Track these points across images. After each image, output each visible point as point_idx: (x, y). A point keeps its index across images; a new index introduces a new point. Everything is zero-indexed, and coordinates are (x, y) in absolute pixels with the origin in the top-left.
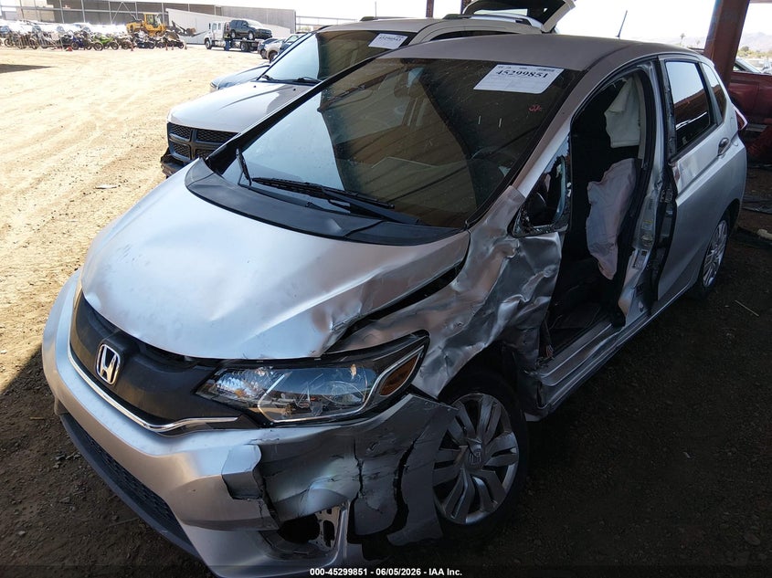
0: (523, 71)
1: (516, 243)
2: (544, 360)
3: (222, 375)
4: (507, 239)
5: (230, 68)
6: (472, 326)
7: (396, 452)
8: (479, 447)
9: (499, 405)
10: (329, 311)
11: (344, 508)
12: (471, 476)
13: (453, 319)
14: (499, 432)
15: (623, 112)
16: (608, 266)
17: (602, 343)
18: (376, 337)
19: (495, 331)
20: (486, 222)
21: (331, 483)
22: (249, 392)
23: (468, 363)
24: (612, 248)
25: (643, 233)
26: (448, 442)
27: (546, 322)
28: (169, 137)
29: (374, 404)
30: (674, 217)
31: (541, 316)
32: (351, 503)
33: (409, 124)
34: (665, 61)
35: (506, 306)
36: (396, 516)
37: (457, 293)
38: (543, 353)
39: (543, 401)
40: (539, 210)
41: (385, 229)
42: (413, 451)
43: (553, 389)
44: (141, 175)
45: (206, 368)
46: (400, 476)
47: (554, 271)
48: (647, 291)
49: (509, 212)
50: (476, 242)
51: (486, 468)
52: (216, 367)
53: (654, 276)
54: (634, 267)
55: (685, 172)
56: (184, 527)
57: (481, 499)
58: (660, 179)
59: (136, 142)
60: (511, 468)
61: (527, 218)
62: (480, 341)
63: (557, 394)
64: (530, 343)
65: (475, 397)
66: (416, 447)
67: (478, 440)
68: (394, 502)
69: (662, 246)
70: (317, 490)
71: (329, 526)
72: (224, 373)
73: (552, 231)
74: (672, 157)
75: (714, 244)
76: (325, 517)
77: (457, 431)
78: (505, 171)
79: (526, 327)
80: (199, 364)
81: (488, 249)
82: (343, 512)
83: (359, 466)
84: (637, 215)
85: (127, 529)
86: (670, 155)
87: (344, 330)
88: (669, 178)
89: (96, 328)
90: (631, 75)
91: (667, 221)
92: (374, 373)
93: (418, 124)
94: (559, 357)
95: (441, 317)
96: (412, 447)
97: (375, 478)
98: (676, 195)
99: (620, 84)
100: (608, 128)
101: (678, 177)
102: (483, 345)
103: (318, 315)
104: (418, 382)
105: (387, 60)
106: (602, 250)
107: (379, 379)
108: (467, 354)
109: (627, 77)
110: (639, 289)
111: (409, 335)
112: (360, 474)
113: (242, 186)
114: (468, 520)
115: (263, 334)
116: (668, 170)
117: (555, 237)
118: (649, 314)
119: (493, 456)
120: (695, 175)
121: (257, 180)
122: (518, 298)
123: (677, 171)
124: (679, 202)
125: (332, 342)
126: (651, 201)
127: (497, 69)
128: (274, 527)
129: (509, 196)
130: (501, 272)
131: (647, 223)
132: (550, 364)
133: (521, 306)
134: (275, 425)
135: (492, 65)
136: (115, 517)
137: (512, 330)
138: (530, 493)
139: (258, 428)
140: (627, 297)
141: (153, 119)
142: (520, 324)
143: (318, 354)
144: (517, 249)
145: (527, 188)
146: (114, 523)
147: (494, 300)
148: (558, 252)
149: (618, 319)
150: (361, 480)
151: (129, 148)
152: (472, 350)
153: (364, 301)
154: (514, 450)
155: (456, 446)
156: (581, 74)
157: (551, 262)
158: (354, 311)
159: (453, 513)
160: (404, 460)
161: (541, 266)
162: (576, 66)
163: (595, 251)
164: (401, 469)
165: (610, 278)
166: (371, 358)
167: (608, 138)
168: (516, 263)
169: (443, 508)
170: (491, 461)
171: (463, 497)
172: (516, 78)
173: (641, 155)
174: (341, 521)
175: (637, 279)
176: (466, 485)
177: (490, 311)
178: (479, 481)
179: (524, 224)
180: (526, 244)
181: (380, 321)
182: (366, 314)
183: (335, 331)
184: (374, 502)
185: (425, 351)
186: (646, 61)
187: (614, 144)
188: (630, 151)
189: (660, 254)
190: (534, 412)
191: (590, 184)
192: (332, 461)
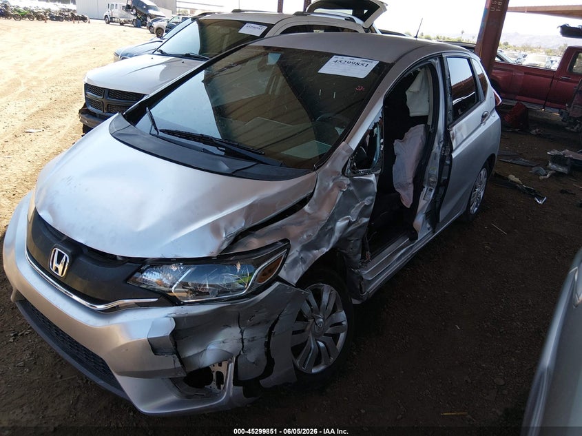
0: (352, 61)
1: (347, 181)
2: (365, 262)
3: (146, 269)
4: (342, 178)
5: (125, 40)
6: (318, 236)
7: (267, 322)
8: (322, 320)
9: (334, 292)
10: (222, 225)
11: (230, 362)
12: (316, 340)
13: (306, 231)
14: (334, 310)
15: (418, 92)
16: (407, 198)
17: (402, 251)
18: (254, 243)
19: (333, 240)
20: (328, 166)
21: (222, 344)
22: (165, 281)
23: (316, 262)
24: (410, 186)
25: (430, 176)
26: (301, 317)
27: (366, 236)
28: (86, 94)
29: (254, 289)
30: (450, 165)
31: (363, 231)
32: (236, 358)
33: (270, 93)
34: (447, 57)
35: (340, 224)
36: (266, 367)
37: (308, 213)
38: (364, 257)
39: (363, 291)
40: (362, 159)
41: (259, 169)
42: (279, 321)
43: (370, 282)
44: (60, 122)
45: (134, 265)
46: (269, 339)
47: (372, 200)
48: (433, 216)
49: (343, 159)
50: (321, 180)
51: (326, 335)
52: (141, 264)
53: (437, 206)
54: (424, 199)
55: (459, 135)
56: (118, 377)
57: (323, 356)
58: (442, 139)
59: (54, 96)
60: (342, 335)
61: (355, 164)
62: (323, 247)
63: (372, 286)
64: (355, 250)
65: (319, 286)
66: (281, 318)
67: (321, 315)
68: (265, 357)
69: (442, 185)
70: (212, 350)
71: (220, 375)
72: (148, 268)
73: (370, 173)
74: (450, 124)
75: (478, 184)
76: (217, 369)
77: (306, 309)
78: (340, 131)
79: (352, 238)
80: (129, 262)
81: (329, 185)
82: (230, 365)
83: (242, 332)
84: (426, 164)
85: (69, 383)
86: (448, 122)
87: (233, 238)
88: (448, 139)
89: (48, 237)
90: (424, 66)
91: (446, 168)
92: (253, 267)
93: (277, 93)
94: (375, 260)
95: (298, 230)
96: (278, 319)
97: (252, 341)
98: (452, 151)
99: (416, 73)
100: (408, 103)
101: (453, 138)
102: (325, 250)
103: (215, 228)
104: (282, 274)
105: (255, 47)
106: (404, 187)
107: (257, 272)
108: (315, 256)
109: (421, 68)
110: (427, 214)
111: (277, 242)
112: (242, 338)
113: (153, 135)
114: (314, 371)
115: (176, 241)
116: (447, 133)
117: (372, 178)
118: (434, 232)
119: (330, 327)
120: (465, 137)
121: (162, 131)
122: (348, 218)
123: (453, 134)
124: (454, 155)
125: (225, 246)
126: (436, 154)
127: (334, 58)
128: (183, 375)
129: (343, 149)
130: (338, 200)
131: (433, 169)
132: (369, 265)
133: (350, 224)
134: (185, 304)
135: (330, 55)
136: (60, 376)
137: (344, 240)
138: (355, 353)
139: (173, 306)
140: (419, 220)
141: (67, 78)
142: (349, 236)
143: (215, 254)
144: (348, 185)
145: (354, 143)
146: (59, 380)
147: (332, 219)
148: (374, 188)
149: (413, 236)
150: (243, 342)
151: (49, 101)
152: (318, 253)
153: (247, 218)
154: (344, 323)
155: (306, 320)
156: (391, 66)
157: (369, 195)
158: (240, 225)
159: (304, 366)
160: (272, 328)
161: (364, 196)
162: (388, 60)
163: (398, 188)
164: (270, 335)
165: (408, 207)
166: (251, 257)
167: (407, 110)
168: (347, 194)
169: (298, 363)
170: (329, 330)
171: (310, 355)
172: (347, 66)
173: (430, 123)
174: (229, 371)
175: (426, 207)
176: (313, 346)
177: (330, 227)
178: (321, 344)
179: (353, 168)
180: (354, 181)
181: (257, 232)
182: (248, 227)
183: (227, 239)
184: (251, 357)
185: (287, 253)
186: (434, 57)
187: (412, 114)
188: (422, 120)
189: (441, 190)
190: (358, 298)
191: (396, 141)
192: (223, 329)
